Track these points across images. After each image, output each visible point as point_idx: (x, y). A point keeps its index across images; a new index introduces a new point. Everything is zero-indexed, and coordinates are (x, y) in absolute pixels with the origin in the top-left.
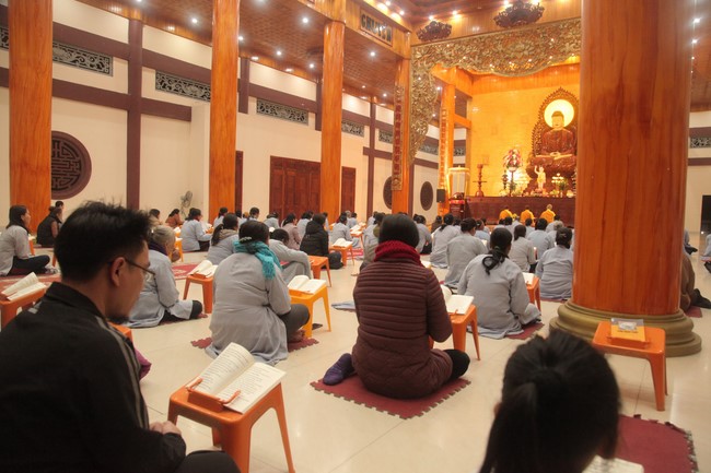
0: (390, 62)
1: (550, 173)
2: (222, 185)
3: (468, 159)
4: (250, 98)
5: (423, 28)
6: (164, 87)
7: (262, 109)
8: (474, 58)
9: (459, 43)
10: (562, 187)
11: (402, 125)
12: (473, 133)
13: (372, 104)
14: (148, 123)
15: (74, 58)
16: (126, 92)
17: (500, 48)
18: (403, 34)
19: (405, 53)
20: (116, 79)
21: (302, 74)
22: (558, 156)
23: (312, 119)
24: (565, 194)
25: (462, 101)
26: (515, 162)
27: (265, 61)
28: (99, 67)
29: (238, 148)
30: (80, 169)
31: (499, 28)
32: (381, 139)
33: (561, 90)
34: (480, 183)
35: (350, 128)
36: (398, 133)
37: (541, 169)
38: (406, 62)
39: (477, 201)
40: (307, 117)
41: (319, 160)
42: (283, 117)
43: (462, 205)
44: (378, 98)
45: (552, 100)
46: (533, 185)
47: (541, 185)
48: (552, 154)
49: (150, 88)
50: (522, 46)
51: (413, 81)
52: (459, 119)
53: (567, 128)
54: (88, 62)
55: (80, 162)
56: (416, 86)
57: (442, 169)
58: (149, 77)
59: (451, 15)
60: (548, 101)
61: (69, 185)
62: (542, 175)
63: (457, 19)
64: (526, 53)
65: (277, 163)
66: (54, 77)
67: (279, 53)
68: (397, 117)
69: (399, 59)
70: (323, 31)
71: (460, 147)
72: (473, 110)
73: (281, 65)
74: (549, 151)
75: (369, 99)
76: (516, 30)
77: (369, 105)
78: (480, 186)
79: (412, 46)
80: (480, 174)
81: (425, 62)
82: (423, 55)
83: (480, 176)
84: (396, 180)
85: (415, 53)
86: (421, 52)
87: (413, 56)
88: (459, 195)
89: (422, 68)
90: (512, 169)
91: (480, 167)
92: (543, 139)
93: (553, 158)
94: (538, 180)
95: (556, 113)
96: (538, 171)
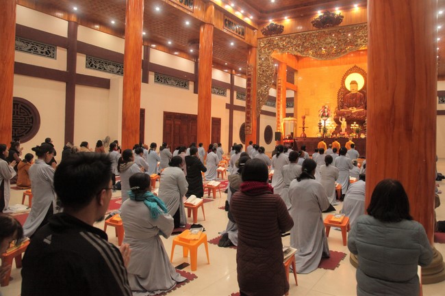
0: (243, 48)
1: (349, 122)
2: (131, 135)
3: (296, 110)
4: (150, 72)
5: (265, 27)
6: (91, 66)
7: (158, 80)
8: (299, 47)
9: (289, 37)
10: (357, 132)
11: (252, 91)
12: (298, 94)
13: (231, 75)
14: (80, 90)
15: (30, 46)
16: (65, 70)
17: (316, 41)
18: (252, 31)
19: (253, 43)
20: (59, 62)
21: (185, 56)
22: (354, 110)
23: (191, 86)
24: (359, 135)
25: (291, 73)
26: (326, 114)
27: (161, 48)
28: (47, 53)
29: (142, 107)
30: (32, 123)
31: (314, 28)
32: (238, 98)
33: (355, 66)
34: (303, 128)
35: (217, 91)
36: (249, 96)
37: (344, 119)
38: (254, 49)
39: (302, 140)
40: (188, 84)
41: (197, 114)
42: (172, 85)
43: (292, 143)
44: (236, 71)
45: (350, 73)
46: (338, 129)
47: (343, 130)
48: (350, 109)
49: (82, 67)
50: (330, 40)
51: (259, 62)
52: (290, 85)
53: (360, 91)
54: (39, 50)
55: (32, 118)
56: (261, 65)
57: (279, 119)
58: (81, 60)
59: (283, 19)
60: (347, 74)
61: (24, 134)
62: (344, 123)
63: (287, 22)
65: (168, 116)
66: (16, 60)
67: (170, 43)
68: (248, 85)
69: (250, 47)
70: (199, 29)
71: (290, 102)
72: (298, 78)
73: (170, 50)
74: (349, 107)
75: (230, 71)
76: (326, 30)
77: (229, 75)
78: (304, 130)
79: (258, 39)
80: (304, 122)
81: (266, 49)
82: (265, 44)
83: (304, 124)
84: (248, 127)
85: (260, 43)
86: (264, 42)
87: (259, 45)
88: (290, 136)
89: (265, 53)
90: (324, 118)
91: (304, 117)
92: (345, 99)
93: (351, 111)
94: (342, 126)
95: (353, 82)
96: (342, 120)
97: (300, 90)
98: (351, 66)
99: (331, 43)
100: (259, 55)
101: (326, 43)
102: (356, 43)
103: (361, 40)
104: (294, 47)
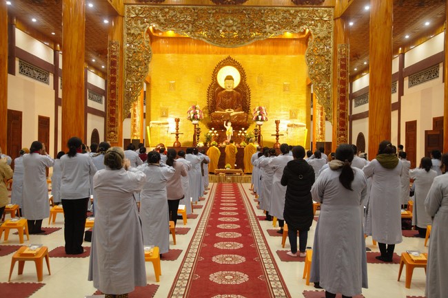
3: (149, 109)
8: (188, 25)
9: (174, 10)
12: (152, 88)
13: (55, 51)
22: (233, 113)
26: (198, 116)
31: (211, 3)
33: (229, 58)
34: (177, 135)
37: (229, 124)
38: (120, 18)
45: (223, 66)
47: (229, 137)
48: (227, 111)
50: (231, 22)
60: (219, 66)
62: (229, 129)
64: (235, 28)
74: (225, 108)
75: (53, 46)
76: (226, 8)
77: (52, 51)
78: (177, 137)
79: (125, 4)
81: (139, 22)
82: (137, 15)
83: (177, 129)
84: (112, 133)
85: (129, 12)
86: (135, 11)
87: (126, 14)
88: (163, 146)
89: (137, 27)
90: (195, 122)
91: (177, 121)
92: (217, 98)
93: (229, 114)
94: (227, 133)
95: (228, 77)
96: (227, 125)
97: (154, 82)
99: (232, 26)
100: (129, 29)
101: (226, 26)
102: (264, 30)
103: (270, 27)
104: (181, 25)
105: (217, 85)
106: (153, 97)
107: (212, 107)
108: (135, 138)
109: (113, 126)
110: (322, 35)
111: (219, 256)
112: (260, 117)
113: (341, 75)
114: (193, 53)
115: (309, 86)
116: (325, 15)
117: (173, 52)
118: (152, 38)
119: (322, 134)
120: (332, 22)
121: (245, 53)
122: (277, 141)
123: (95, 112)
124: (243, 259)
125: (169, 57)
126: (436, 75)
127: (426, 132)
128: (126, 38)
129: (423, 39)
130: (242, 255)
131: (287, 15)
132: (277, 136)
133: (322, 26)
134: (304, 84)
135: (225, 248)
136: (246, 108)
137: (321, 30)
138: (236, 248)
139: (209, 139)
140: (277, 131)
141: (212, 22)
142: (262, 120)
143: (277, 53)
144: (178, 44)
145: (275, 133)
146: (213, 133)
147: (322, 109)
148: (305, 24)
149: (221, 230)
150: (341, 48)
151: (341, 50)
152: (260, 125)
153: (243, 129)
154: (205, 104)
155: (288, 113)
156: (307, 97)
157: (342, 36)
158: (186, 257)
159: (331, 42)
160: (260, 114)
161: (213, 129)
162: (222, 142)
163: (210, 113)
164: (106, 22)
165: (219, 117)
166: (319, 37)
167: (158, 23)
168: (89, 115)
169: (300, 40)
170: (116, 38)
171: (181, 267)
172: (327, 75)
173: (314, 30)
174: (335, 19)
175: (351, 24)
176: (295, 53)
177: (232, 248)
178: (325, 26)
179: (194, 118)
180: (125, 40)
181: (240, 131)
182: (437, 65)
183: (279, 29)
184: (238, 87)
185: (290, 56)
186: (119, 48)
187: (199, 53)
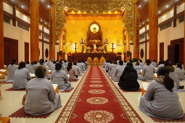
3: (65, 41)
8: (79, 7)
23: (11, 22)
33: (95, 21)
34: (76, 49)
35: (25, 27)
37: (95, 45)
45: (92, 24)
47: (95, 50)
48: (94, 40)
50: (95, 5)
57: (60, 45)
60: (91, 24)
64: (97, 8)
68: (51, 24)
74: (93, 40)
75: (30, 17)
78: (76, 50)
80: (76, 46)
81: (61, 6)
82: (60, 3)
83: (76, 47)
84: (51, 48)
85: (57, 2)
86: (59, 2)
87: (56, 3)
88: (70, 53)
89: (60, 8)
90: (82, 44)
91: (76, 44)
92: (90, 36)
93: (95, 42)
94: (94, 48)
95: (94, 28)
96: (94, 45)
97: (67, 31)
98: (93, 21)
99: (96, 7)
100: (57, 9)
101: (93, 7)
102: (108, 8)
103: (110, 7)
104: (76, 7)
105: (90, 31)
106: (67, 36)
107: (88, 39)
108: (60, 50)
109: (52, 45)
110: (129, 10)
111: (92, 90)
112: (106, 42)
113: (137, 25)
114: (81, 20)
115: (124, 31)
116: (130, 3)
117: (74, 19)
118: (67, 15)
119: (129, 48)
120: (133, 5)
121: (100, 19)
122: (113, 51)
123: (47, 42)
124: (104, 91)
125: (73, 22)
126: (170, 26)
127: (168, 46)
128: (56, 12)
129: (165, 13)
130: (103, 90)
131: (116, 3)
132: (113, 49)
133: (129, 7)
134: (122, 30)
135: (95, 87)
136: (101, 39)
137: (129, 8)
138: (100, 87)
139: (87, 50)
140: (113, 47)
141: (88, 6)
142: (107, 44)
143: (112, 19)
144: (76, 17)
145: (112, 48)
146: (89, 48)
147: (129, 39)
148: (123, 6)
149: (92, 80)
150: (137, 15)
151: (136, 16)
152: (106, 46)
153: (100, 46)
154: (86, 38)
155: (117, 41)
156: (123, 35)
157: (137, 10)
158: (75, 90)
159: (133, 13)
160: (106, 41)
161: (89, 47)
162: (92, 51)
163: (88, 41)
164: (49, 7)
165: (91, 43)
166: (128, 11)
167: (68, 6)
168: (44, 44)
169: (120, 15)
170: (52, 12)
171: (72, 95)
172: (131, 25)
173: (126, 8)
174: (134, 4)
175: (140, 6)
176: (119, 19)
177: (98, 87)
178: (130, 7)
179: (82, 43)
180: (56, 13)
181: (99, 47)
182: (171, 22)
183: (113, 8)
184: (98, 32)
185: (117, 21)
186: (53, 16)
187: (83, 20)
